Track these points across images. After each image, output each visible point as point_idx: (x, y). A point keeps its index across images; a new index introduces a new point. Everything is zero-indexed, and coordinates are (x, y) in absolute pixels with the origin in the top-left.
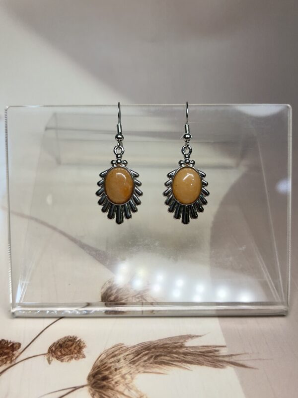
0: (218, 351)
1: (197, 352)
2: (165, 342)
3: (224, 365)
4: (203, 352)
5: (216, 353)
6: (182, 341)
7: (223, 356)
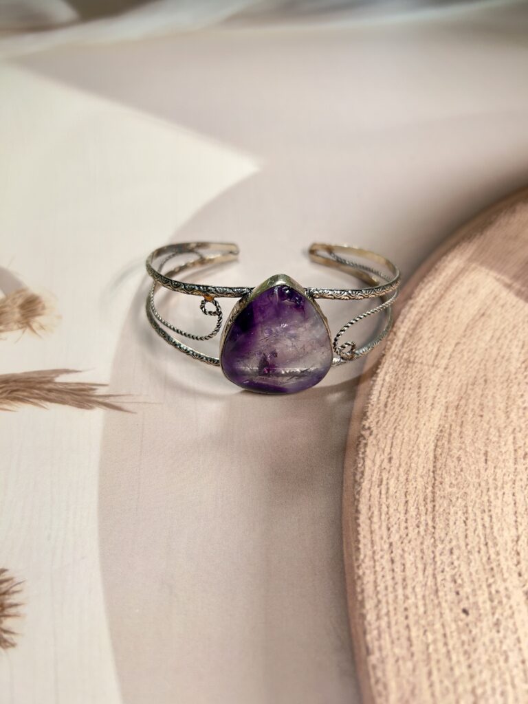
0: (94, 389)
1: (67, 389)
2: (31, 376)
3: (94, 406)
4: (75, 390)
5: (91, 392)
6: (53, 375)
7: (98, 396)
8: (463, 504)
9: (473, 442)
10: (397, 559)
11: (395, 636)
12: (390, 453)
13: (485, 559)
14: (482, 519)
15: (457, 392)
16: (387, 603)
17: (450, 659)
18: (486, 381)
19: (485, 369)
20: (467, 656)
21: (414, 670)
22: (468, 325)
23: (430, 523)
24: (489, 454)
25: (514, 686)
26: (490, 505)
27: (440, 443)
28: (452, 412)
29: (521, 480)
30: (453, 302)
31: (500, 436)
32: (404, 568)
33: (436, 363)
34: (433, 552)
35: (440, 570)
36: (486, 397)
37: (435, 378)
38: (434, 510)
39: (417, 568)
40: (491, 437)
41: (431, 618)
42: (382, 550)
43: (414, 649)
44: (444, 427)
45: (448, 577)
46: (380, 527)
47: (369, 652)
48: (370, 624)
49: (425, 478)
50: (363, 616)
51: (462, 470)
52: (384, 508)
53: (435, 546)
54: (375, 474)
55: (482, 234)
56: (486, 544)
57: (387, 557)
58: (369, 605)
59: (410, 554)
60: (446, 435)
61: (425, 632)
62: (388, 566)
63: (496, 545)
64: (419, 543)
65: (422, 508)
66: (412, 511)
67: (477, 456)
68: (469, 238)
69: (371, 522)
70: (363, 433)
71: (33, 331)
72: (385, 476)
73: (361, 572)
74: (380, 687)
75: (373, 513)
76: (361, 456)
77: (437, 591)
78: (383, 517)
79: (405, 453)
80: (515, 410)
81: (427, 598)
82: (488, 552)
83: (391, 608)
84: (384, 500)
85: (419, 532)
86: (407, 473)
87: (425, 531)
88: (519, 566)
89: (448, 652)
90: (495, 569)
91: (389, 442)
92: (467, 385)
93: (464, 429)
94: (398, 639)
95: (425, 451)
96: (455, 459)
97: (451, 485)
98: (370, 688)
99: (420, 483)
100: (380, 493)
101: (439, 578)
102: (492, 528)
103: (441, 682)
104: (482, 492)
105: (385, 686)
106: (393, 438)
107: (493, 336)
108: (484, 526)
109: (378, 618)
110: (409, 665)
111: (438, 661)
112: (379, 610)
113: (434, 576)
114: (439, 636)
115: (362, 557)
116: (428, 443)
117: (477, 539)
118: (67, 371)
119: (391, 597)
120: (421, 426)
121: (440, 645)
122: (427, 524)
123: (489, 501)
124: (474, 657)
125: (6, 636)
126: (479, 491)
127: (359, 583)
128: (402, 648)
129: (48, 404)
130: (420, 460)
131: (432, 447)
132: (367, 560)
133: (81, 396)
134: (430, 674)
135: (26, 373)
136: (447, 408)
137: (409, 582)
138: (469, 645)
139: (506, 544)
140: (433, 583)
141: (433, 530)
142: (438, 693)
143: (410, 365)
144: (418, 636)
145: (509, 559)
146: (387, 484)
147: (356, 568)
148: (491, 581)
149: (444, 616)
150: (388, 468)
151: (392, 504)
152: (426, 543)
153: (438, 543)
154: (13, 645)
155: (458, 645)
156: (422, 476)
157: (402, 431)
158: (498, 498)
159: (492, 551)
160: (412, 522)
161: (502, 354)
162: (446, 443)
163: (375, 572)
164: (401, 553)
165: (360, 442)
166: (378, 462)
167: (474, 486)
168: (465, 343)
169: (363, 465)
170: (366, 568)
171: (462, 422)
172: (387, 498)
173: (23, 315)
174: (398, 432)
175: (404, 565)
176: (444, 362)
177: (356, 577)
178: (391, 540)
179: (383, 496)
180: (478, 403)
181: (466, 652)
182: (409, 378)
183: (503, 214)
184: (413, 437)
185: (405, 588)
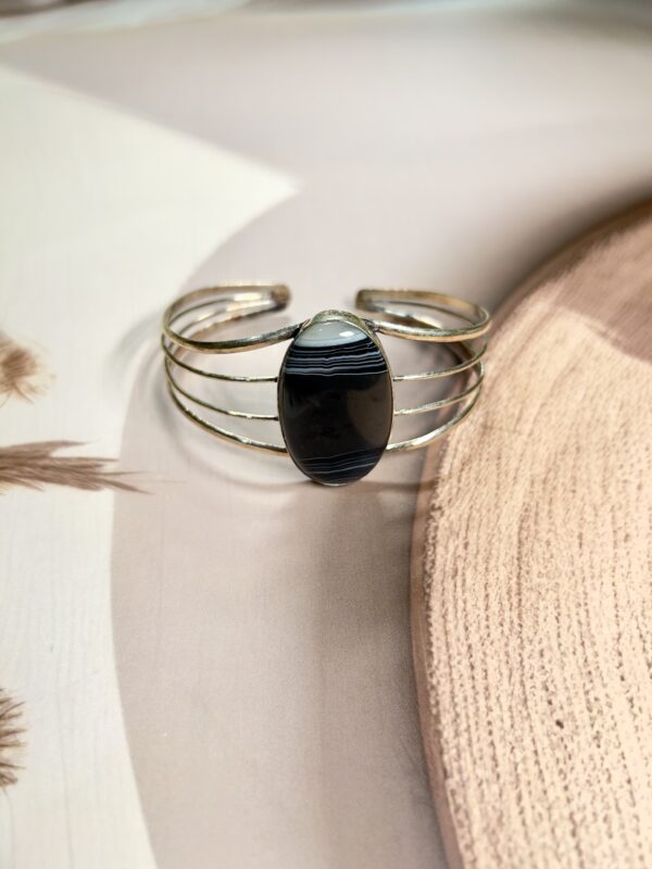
0: (100, 466)
1: (67, 466)
3: (101, 485)
4: (77, 467)
5: (97, 470)
6: (48, 449)
7: (106, 474)
8: (555, 596)
9: (565, 523)
10: (478, 664)
11: (477, 755)
12: (466, 538)
13: (581, 661)
14: (578, 614)
15: (544, 463)
16: (467, 716)
17: (543, 780)
18: (578, 449)
19: (578, 435)
20: (562, 776)
21: (500, 795)
22: (555, 383)
23: (516, 621)
24: (584, 537)
25: (619, 811)
26: (586, 598)
27: (525, 525)
28: (538, 487)
29: (622, 566)
30: (536, 355)
31: (596, 515)
32: (486, 675)
33: (518, 428)
34: (520, 655)
35: (529, 675)
36: (579, 469)
37: (518, 446)
38: (520, 605)
39: (501, 675)
40: (585, 516)
41: (519, 733)
42: (459, 654)
43: (499, 770)
44: (529, 505)
45: (539, 685)
46: (456, 627)
47: (446, 775)
48: (447, 742)
49: (509, 567)
50: (439, 733)
51: (552, 557)
52: (460, 604)
53: (522, 648)
54: (448, 563)
55: (569, 271)
56: (583, 644)
57: (465, 662)
58: (446, 719)
59: (492, 658)
60: (532, 514)
61: (513, 748)
62: (467, 673)
63: (594, 644)
64: (503, 643)
65: (506, 602)
66: (494, 607)
67: (570, 540)
68: (554, 276)
69: (446, 621)
70: (433, 514)
71: (21, 394)
72: (460, 565)
73: (434, 681)
74: (461, 816)
75: (447, 610)
76: (431, 541)
77: (526, 700)
78: (459, 614)
79: (483, 537)
80: (614, 484)
81: (514, 709)
82: (584, 653)
83: (472, 722)
84: (460, 594)
85: (502, 632)
86: (487, 561)
87: (510, 630)
88: (621, 668)
89: (541, 772)
90: (594, 673)
91: (464, 524)
92: (556, 455)
93: (553, 507)
94: (481, 758)
95: (507, 534)
96: (543, 544)
97: (540, 575)
98: (450, 817)
99: (503, 573)
100: (455, 586)
101: (528, 684)
102: (589, 625)
103: (533, 807)
104: (576, 582)
105: (467, 815)
106: (468, 519)
107: (585, 396)
108: (579, 622)
109: (457, 734)
110: (495, 788)
111: (529, 783)
112: (458, 725)
113: (522, 684)
114: (529, 753)
115: (435, 662)
116: (510, 525)
117: (572, 638)
118: (66, 444)
119: (472, 709)
120: (501, 504)
121: (531, 762)
122: (512, 622)
123: (586, 594)
124: (571, 777)
125: (3, 770)
126: (573, 581)
127: (433, 694)
128: (485, 769)
129: (44, 485)
130: (502, 546)
131: (516, 529)
132: (442, 666)
133: (84, 474)
134: (519, 798)
135: (14, 447)
136: (532, 482)
137: (492, 691)
138: (565, 763)
139: (606, 643)
140: (521, 691)
141: (519, 629)
142: (529, 822)
143: (488, 431)
144: (505, 754)
145: (610, 661)
146: (464, 574)
147: (428, 676)
148: (588, 687)
149: (535, 730)
150: (463, 555)
151: (469, 598)
152: (511, 644)
153: (526, 643)
154: (13, 781)
155: (552, 763)
156: (504, 565)
157: (479, 511)
158: (595, 589)
159: (589, 652)
160: (494, 620)
161: (596, 416)
162: (532, 524)
163: (452, 680)
164: (482, 657)
165: (429, 525)
166: (451, 548)
167: (566, 574)
168: (552, 404)
169: (434, 552)
170: (441, 676)
171: (551, 499)
172: (464, 592)
173: (7, 375)
174: (474, 513)
175: (486, 671)
176: (527, 428)
177: (429, 687)
178: (469, 642)
179: (459, 589)
180: (570, 475)
181: (561, 771)
182: (486, 446)
183: (594, 247)
184: (493, 517)
185: (487, 698)
